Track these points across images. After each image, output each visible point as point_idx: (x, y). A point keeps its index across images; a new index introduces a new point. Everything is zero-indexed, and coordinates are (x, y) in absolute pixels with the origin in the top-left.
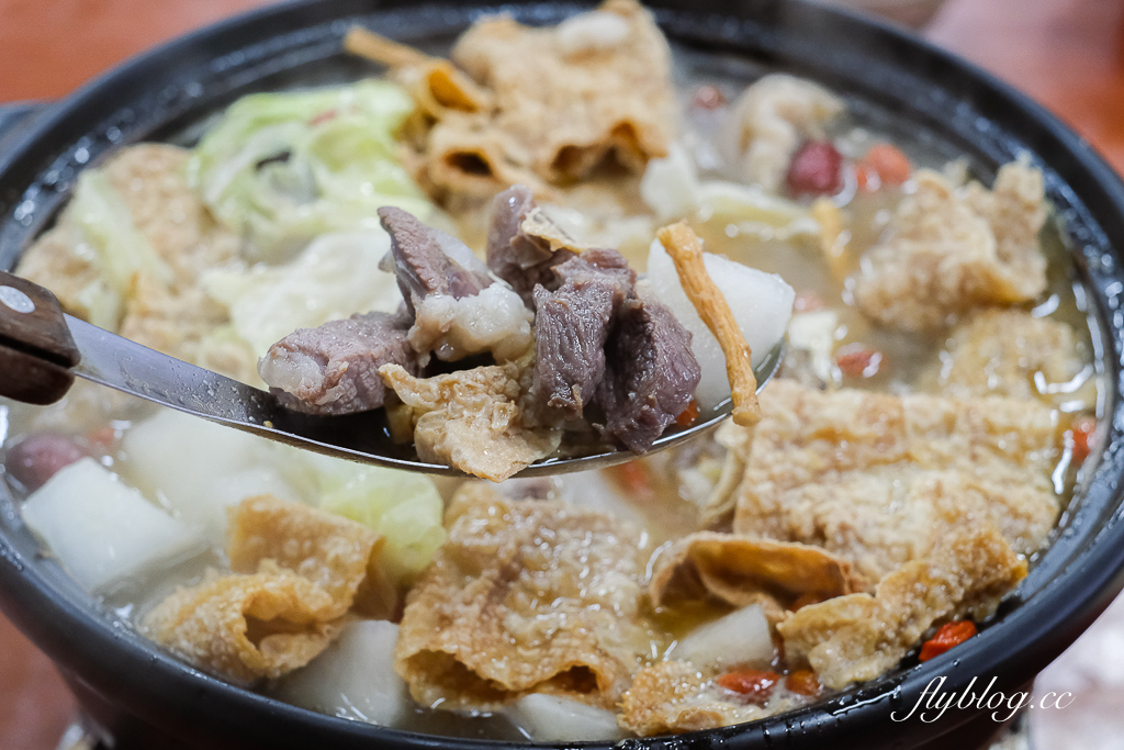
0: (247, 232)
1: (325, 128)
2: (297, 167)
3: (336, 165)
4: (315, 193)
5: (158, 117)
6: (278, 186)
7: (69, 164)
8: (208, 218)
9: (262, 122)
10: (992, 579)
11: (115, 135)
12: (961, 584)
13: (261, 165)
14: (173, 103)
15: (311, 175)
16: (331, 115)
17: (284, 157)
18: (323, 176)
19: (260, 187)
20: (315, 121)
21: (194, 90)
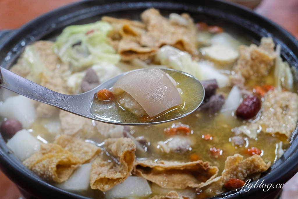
0: (70, 65)
1: (91, 35)
2: (83, 47)
3: (94, 45)
4: (89, 53)
5: (44, 33)
6: (78, 51)
7: (20, 46)
8: (59, 61)
9: (73, 33)
10: (255, 171)
11: (32, 38)
12: (246, 172)
13: (74, 46)
14: (48, 29)
15: (87, 48)
16: (92, 31)
17: (79, 43)
18: (91, 49)
19: (73, 52)
20: (88, 33)
21: (54, 26)
